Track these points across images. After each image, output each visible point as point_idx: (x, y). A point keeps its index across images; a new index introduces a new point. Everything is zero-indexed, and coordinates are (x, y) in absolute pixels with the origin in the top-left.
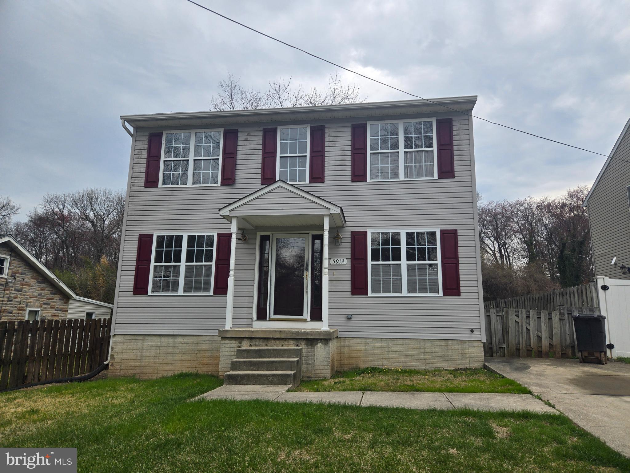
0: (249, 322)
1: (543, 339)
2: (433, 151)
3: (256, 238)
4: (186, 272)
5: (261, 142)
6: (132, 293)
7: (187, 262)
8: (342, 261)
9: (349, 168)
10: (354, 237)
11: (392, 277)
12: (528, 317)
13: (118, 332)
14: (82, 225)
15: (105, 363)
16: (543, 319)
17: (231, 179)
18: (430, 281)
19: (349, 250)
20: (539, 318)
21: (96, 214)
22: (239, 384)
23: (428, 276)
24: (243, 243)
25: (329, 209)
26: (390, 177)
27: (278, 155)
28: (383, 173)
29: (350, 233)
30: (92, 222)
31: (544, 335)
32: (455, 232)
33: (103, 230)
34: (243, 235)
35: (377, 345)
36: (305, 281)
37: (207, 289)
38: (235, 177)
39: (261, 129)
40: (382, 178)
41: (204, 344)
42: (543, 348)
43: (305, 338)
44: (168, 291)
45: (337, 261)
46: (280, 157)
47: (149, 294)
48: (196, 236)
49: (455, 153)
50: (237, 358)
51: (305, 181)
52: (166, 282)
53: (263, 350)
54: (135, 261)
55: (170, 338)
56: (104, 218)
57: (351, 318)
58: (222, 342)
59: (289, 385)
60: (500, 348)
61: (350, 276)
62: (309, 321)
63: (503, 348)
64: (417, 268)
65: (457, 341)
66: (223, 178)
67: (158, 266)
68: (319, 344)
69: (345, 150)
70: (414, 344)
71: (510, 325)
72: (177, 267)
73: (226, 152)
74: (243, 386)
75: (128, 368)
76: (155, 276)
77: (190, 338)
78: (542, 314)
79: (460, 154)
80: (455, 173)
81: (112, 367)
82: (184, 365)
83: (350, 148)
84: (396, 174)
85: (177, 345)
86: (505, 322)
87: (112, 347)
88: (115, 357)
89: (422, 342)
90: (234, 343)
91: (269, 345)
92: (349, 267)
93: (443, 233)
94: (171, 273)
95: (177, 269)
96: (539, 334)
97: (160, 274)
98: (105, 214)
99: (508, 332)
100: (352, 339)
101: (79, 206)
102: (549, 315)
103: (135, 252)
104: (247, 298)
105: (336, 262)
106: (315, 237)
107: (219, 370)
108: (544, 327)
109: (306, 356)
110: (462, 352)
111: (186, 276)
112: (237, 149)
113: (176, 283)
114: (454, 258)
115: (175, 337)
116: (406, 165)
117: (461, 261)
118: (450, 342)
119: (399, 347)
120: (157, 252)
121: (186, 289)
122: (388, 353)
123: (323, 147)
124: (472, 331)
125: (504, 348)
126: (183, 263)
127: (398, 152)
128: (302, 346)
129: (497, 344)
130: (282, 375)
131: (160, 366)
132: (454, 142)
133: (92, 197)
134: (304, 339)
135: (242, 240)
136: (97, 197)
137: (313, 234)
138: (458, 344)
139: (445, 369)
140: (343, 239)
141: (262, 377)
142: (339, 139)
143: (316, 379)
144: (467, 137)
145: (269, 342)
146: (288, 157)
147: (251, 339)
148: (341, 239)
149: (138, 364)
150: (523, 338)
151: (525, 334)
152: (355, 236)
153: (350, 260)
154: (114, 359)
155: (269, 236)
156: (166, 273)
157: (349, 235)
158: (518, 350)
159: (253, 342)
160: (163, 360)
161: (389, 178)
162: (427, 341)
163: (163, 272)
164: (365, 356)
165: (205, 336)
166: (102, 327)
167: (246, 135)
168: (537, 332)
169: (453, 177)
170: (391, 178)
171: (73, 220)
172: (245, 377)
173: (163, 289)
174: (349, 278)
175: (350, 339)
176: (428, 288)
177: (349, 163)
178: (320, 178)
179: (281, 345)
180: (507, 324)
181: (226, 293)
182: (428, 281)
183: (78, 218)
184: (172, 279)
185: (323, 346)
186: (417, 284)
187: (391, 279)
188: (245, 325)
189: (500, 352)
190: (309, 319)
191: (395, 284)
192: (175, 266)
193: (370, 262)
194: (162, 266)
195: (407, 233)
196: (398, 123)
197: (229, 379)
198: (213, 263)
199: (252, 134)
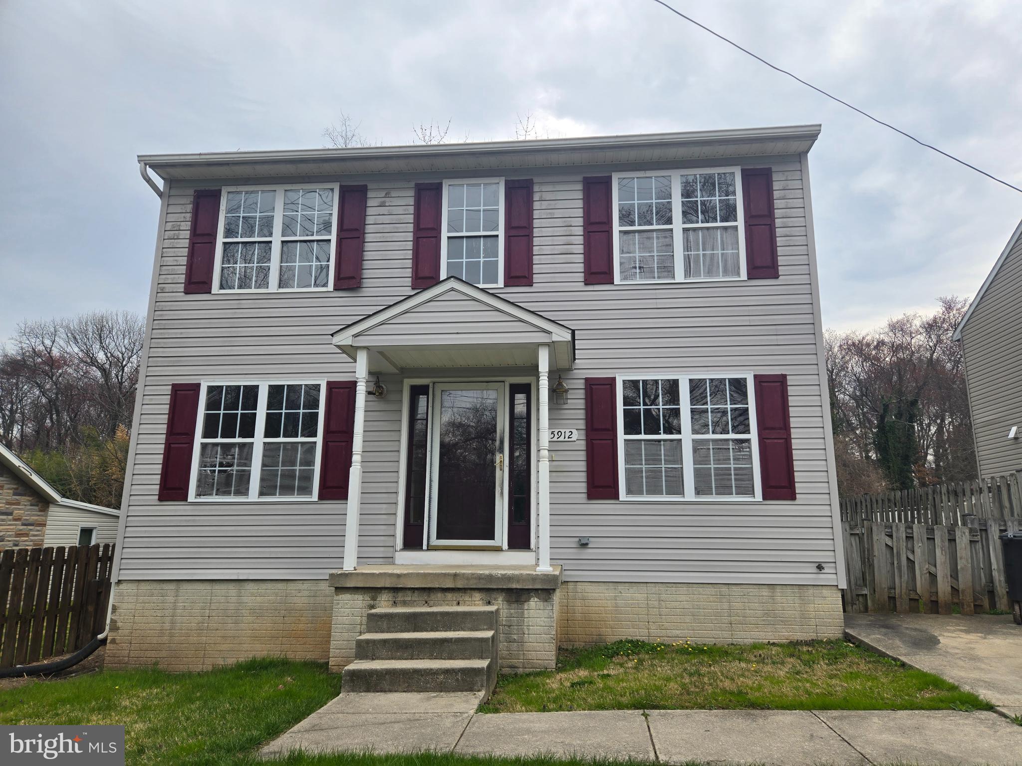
0: (388, 552)
1: (939, 579)
2: (736, 228)
3: (401, 391)
4: (264, 456)
5: (411, 209)
6: (157, 497)
7: (266, 436)
8: (568, 434)
9: (581, 258)
10: (591, 389)
11: (665, 464)
12: (910, 538)
13: (125, 575)
14: (85, 373)
15: (100, 637)
16: (938, 541)
17: (353, 278)
18: (737, 472)
19: (581, 414)
20: (931, 539)
21: (109, 355)
22: (373, 692)
23: (732, 462)
24: (376, 400)
25: (549, 333)
26: (656, 276)
27: (445, 234)
28: (643, 267)
29: (583, 381)
30: (101, 368)
31: (942, 572)
32: (782, 380)
33: (121, 383)
34: (378, 385)
35: (638, 595)
36: (498, 473)
37: (305, 489)
38: (361, 274)
39: (412, 184)
40: (641, 278)
41: (300, 597)
42: (940, 594)
43: (504, 587)
44: (228, 493)
45: (560, 434)
46: (449, 238)
47: (189, 500)
48: (286, 387)
49: (779, 232)
50: (369, 631)
51: (497, 282)
52: (223, 475)
53: (422, 614)
54: (164, 436)
55: (231, 586)
56: (123, 361)
57: (587, 544)
58: (336, 598)
59: (479, 691)
60: (858, 595)
61: (584, 464)
62: (506, 551)
63: (862, 595)
64: (711, 447)
65: (792, 587)
66: (339, 276)
67: (210, 446)
68: (532, 599)
69: (571, 226)
70: (709, 593)
71: (876, 553)
72: (247, 446)
73: (345, 228)
74: (382, 694)
75: (144, 648)
76: (203, 464)
77: (269, 585)
78: (936, 532)
79: (788, 234)
80: (780, 268)
81: (112, 645)
82: (258, 640)
83: (580, 221)
84: (667, 269)
85: (245, 599)
86: (866, 546)
87: (113, 605)
88: (119, 624)
89: (724, 589)
90: (362, 598)
91: (431, 603)
92: (582, 445)
93: (759, 380)
94: (234, 458)
95: (246, 450)
96: (932, 569)
97: (212, 460)
98: (125, 355)
99: (871, 566)
100: (590, 584)
101: (79, 341)
102: (949, 533)
103: (165, 418)
104: (384, 506)
105: (556, 436)
106: (515, 389)
107: (331, 656)
108: (941, 557)
109: (508, 624)
110: (801, 607)
111: (264, 465)
112: (365, 221)
113: (244, 478)
114: (781, 429)
115: (243, 584)
116: (686, 253)
117: (794, 433)
118: (778, 589)
119: (680, 599)
120: (208, 418)
121: (265, 490)
122: (659, 611)
123: (530, 218)
124: (820, 567)
125: (866, 595)
126: (259, 439)
127: (671, 230)
128: (498, 605)
129: (853, 587)
130: (464, 671)
131: (210, 642)
132: (776, 211)
133: (103, 326)
134: (502, 590)
135: (374, 394)
136: (110, 325)
137: (511, 382)
138: (793, 592)
139: (771, 641)
140: (570, 391)
141: (422, 676)
142: (560, 204)
143: (528, 670)
144: (799, 203)
145: (433, 596)
146: (462, 237)
147: (395, 590)
148: (566, 391)
149: (165, 639)
150: (901, 577)
151: (904, 568)
152: (592, 386)
153: (583, 432)
154: (118, 629)
155: (427, 387)
156: (224, 458)
157: (581, 384)
158: (892, 599)
159: (400, 597)
160: (217, 629)
161: (654, 278)
162: (734, 588)
163: (218, 456)
164: (616, 617)
165: (301, 582)
166: (100, 560)
167: (383, 195)
168: (927, 566)
169: (776, 276)
170: (659, 277)
171: (68, 365)
172: (387, 676)
173: (218, 490)
174: (582, 466)
175: (586, 584)
176: (734, 485)
177: (580, 249)
178: (525, 277)
179: (455, 602)
180: (871, 550)
181: (345, 497)
182: (733, 472)
183: (76, 361)
184: (237, 471)
185: (541, 604)
186: (713, 478)
187: (663, 469)
188: (381, 560)
189: (857, 602)
190: (505, 546)
191: (672, 479)
192: (242, 446)
193: (621, 436)
194: (216, 445)
195: (691, 380)
196: (670, 176)
197: (352, 681)
198: (319, 439)
199: (393, 194)
